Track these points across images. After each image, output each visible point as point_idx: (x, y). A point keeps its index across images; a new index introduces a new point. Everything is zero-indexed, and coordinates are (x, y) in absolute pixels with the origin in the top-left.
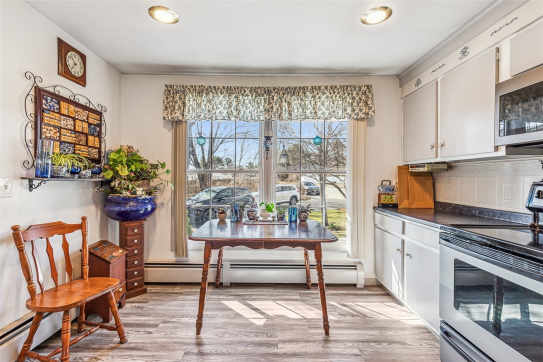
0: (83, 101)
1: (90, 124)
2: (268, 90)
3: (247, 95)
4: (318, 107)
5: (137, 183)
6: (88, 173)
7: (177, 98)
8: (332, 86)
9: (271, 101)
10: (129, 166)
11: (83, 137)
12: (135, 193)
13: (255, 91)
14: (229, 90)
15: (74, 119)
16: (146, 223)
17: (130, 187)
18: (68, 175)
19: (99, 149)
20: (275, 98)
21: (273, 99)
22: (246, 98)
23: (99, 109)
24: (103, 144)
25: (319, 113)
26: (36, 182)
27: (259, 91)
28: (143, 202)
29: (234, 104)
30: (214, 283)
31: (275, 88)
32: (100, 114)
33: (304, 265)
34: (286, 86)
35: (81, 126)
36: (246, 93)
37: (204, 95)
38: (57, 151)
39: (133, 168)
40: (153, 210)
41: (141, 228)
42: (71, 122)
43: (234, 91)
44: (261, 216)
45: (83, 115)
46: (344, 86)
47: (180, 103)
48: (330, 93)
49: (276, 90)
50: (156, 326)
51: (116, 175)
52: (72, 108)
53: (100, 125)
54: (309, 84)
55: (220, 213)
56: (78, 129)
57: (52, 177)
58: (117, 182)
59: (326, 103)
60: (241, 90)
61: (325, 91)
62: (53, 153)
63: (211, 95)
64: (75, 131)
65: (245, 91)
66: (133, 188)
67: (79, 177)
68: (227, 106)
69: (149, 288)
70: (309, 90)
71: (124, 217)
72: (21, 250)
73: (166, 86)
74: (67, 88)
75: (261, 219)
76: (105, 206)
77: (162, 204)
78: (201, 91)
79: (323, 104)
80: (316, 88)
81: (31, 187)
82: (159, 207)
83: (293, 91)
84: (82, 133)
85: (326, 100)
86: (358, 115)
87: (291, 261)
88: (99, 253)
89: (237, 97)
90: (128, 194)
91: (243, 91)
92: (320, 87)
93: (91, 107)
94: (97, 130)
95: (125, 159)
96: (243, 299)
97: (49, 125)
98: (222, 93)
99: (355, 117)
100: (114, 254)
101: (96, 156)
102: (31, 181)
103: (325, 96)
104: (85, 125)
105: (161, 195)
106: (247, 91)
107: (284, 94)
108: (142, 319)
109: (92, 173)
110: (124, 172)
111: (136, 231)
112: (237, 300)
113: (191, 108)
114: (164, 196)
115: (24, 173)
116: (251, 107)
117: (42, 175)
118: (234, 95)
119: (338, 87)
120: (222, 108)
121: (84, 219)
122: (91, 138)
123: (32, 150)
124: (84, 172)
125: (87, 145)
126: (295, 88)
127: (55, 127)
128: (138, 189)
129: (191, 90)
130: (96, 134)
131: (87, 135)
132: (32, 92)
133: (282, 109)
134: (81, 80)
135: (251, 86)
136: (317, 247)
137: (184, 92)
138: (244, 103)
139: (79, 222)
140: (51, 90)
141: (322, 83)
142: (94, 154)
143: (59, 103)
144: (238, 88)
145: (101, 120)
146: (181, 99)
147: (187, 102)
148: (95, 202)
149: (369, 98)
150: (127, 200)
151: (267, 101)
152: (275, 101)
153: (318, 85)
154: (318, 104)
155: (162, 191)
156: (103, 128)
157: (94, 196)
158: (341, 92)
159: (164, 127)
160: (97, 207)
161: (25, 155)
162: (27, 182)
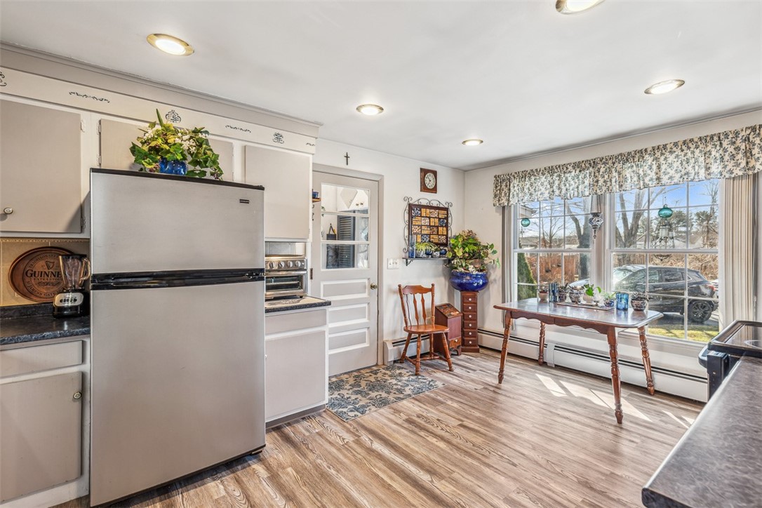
0: (435, 204)
1: (440, 219)
2: (594, 162)
3: (570, 172)
4: (663, 170)
5: (470, 261)
6: (437, 254)
7: (503, 186)
8: (685, 141)
9: (597, 174)
10: (464, 248)
11: (435, 229)
12: (468, 270)
13: (578, 166)
14: (551, 170)
15: (429, 218)
16: (479, 294)
17: (464, 265)
18: (425, 256)
19: (447, 236)
20: (602, 170)
21: (599, 172)
22: (569, 175)
23: (446, 206)
24: (449, 232)
25: (665, 179)
26: (409, 261)
27: (583, 165)
28: (476, 277)
29: (557, 183)
30: (537, 361)
31: (603, 158)
32: (446, 209)
33: (643, 365)
34: (616, 153)
35: (435, 222)
36: (569, 170)
37: (527, 179)
38: (419, 240)
39: (467, 249)
40: (485, 284)
41: (475, 298)
42: (427, 220)
43: (556, 170)
44: (584, 299)
45: (435, 214)
46: (707, 136)
47: (506, 190)
48: (682, 151)
49: (604, 160)
50: (475, 370)
51: (455, 256)
52: (428, 210)
53: (447, 218)
54: (649, 145)
55: (541, 292)
56: (432, 224)
57: (416, 257)
58: (455, 261)
59: (675, 165)
60: (563, 168)
61: (674, 149)
62: (417, 242)
63: (533, 178)
64: (430, 226)
65: (567, 168)
66: (466, 265)
67: (432, 257)
68: (549, 186)
69: (481, 350)
70: (649, 152)
71: (463, 287)
72: (402, 298)
73: (495, 177)
74: (426, 198)
75: (584, 302)
76: (450, 278)
77: (495, 280)
78: (524, 176)
79: (670, 165)
80: (658, 148)
81: (407, 264)
82: (492, 283)
83: (626, 158)
84: (434, 226)
85: (676, 160)
86: (732, 173)
87: (631, 358)
88: (442, 311)
89: (559, 176)
90: (463, 270)
91: (565, 169)
92: (665, 147)
93: (441, 206)
94: (445, 223)
95: (460, 244)
96: (556, 378)
97: (415, 225)
98: (543, 174)
99: (727, 176)
100: (452, 313)
101: (445, 241)
102: (407, 260)
103: (674, 155)
104: (437, 220)
105: (494, 272)
106: (570, 168)
107: (614, 163)
108: (467, 365)
109: (441, 254)
110: (460, 254)
111: (470, 300)
112: (551, 377)
113: (515, 193)
114: (496, 273)
115: (404, 255)
116: (574, 184)
117: (411, 256)
118: (556, 174)
119: (696, 140)
120: (543, 190)
121: (433, 285)
122: (440, 229)
123: (407, 242)
124: (435, 254)
125: (438, 234)
126: (629, 154)
127: (418, 226)
128: (470, 266)
129: (516, 176)
130: (444, 225)
131: (437, 227)
132: (407, 208)
133: (611, 181)
134: (434, 190)
135: (574, 161)
136: (610, 332)
137: (509, 180)
138: (567, 179)
139: (430, 287)
140: (416, 203)
141: (668, 139)
142: (443, 239)
143: (420, 210)
144: (559, 167)
145: (447, 214)
146: (506, 186)
147: (511, 188)
148: (445, 276)
149: (754, 145)
150: (462, 274)
151: (593, 174)
152: (601, 173)
153: (661, 143)
154: (663, 167)
155: (494, 268)
156: (450, 219)
157: (443, 270)
158: (701, 146)
159: (497, 212)
160: (445, 278)
161: (404, 245)
162: (405, 260)
